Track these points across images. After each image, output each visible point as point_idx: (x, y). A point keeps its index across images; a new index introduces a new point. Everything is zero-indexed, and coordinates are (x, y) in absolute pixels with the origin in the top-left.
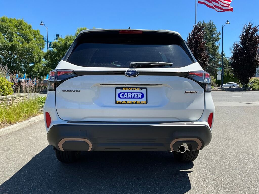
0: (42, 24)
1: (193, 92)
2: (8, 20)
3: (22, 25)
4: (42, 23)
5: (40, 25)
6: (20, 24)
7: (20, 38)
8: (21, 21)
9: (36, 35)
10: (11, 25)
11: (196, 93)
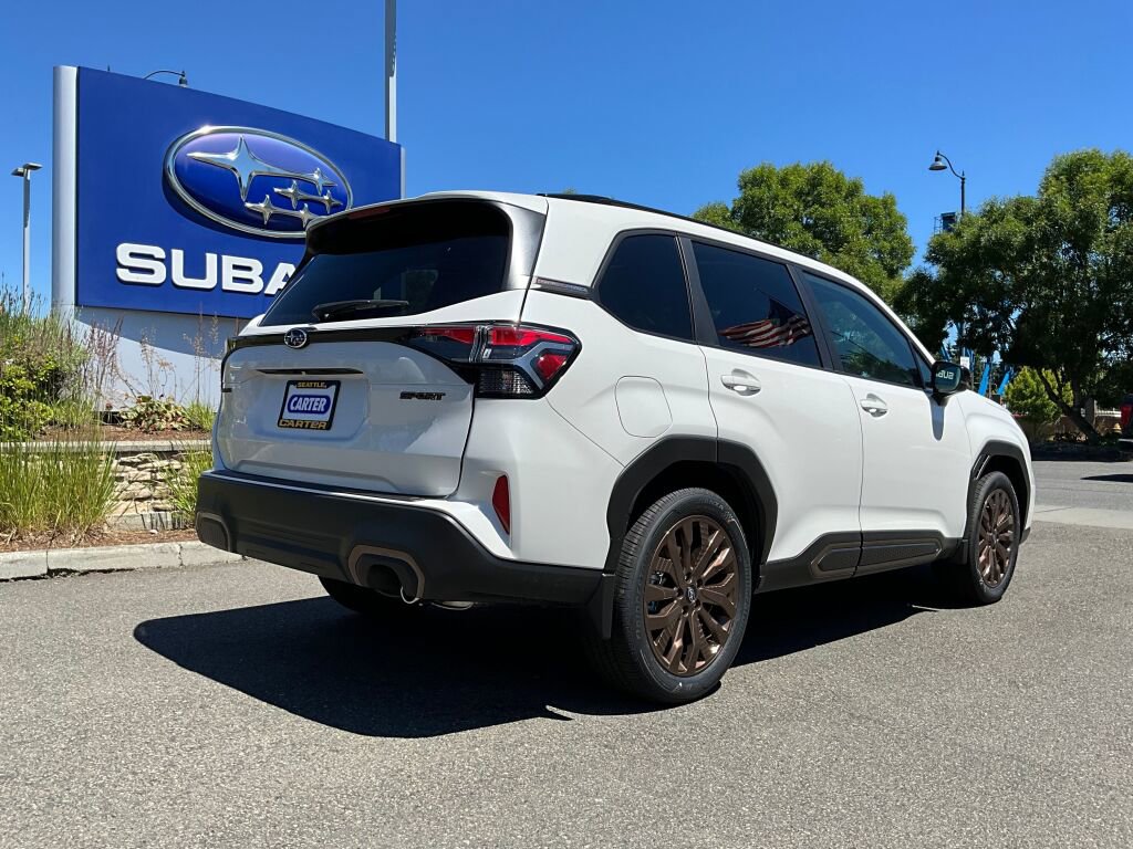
0: (940, 164)
1: (429, 396)
2: (774, 178)
3: (821, 184)
4: (937, 159)
5: (931, 169)
6: (815, 182)
7: (809, 236)
8: (821, 169)
9: (876, 216)
10: (782, 193)
11: (439, 398)
